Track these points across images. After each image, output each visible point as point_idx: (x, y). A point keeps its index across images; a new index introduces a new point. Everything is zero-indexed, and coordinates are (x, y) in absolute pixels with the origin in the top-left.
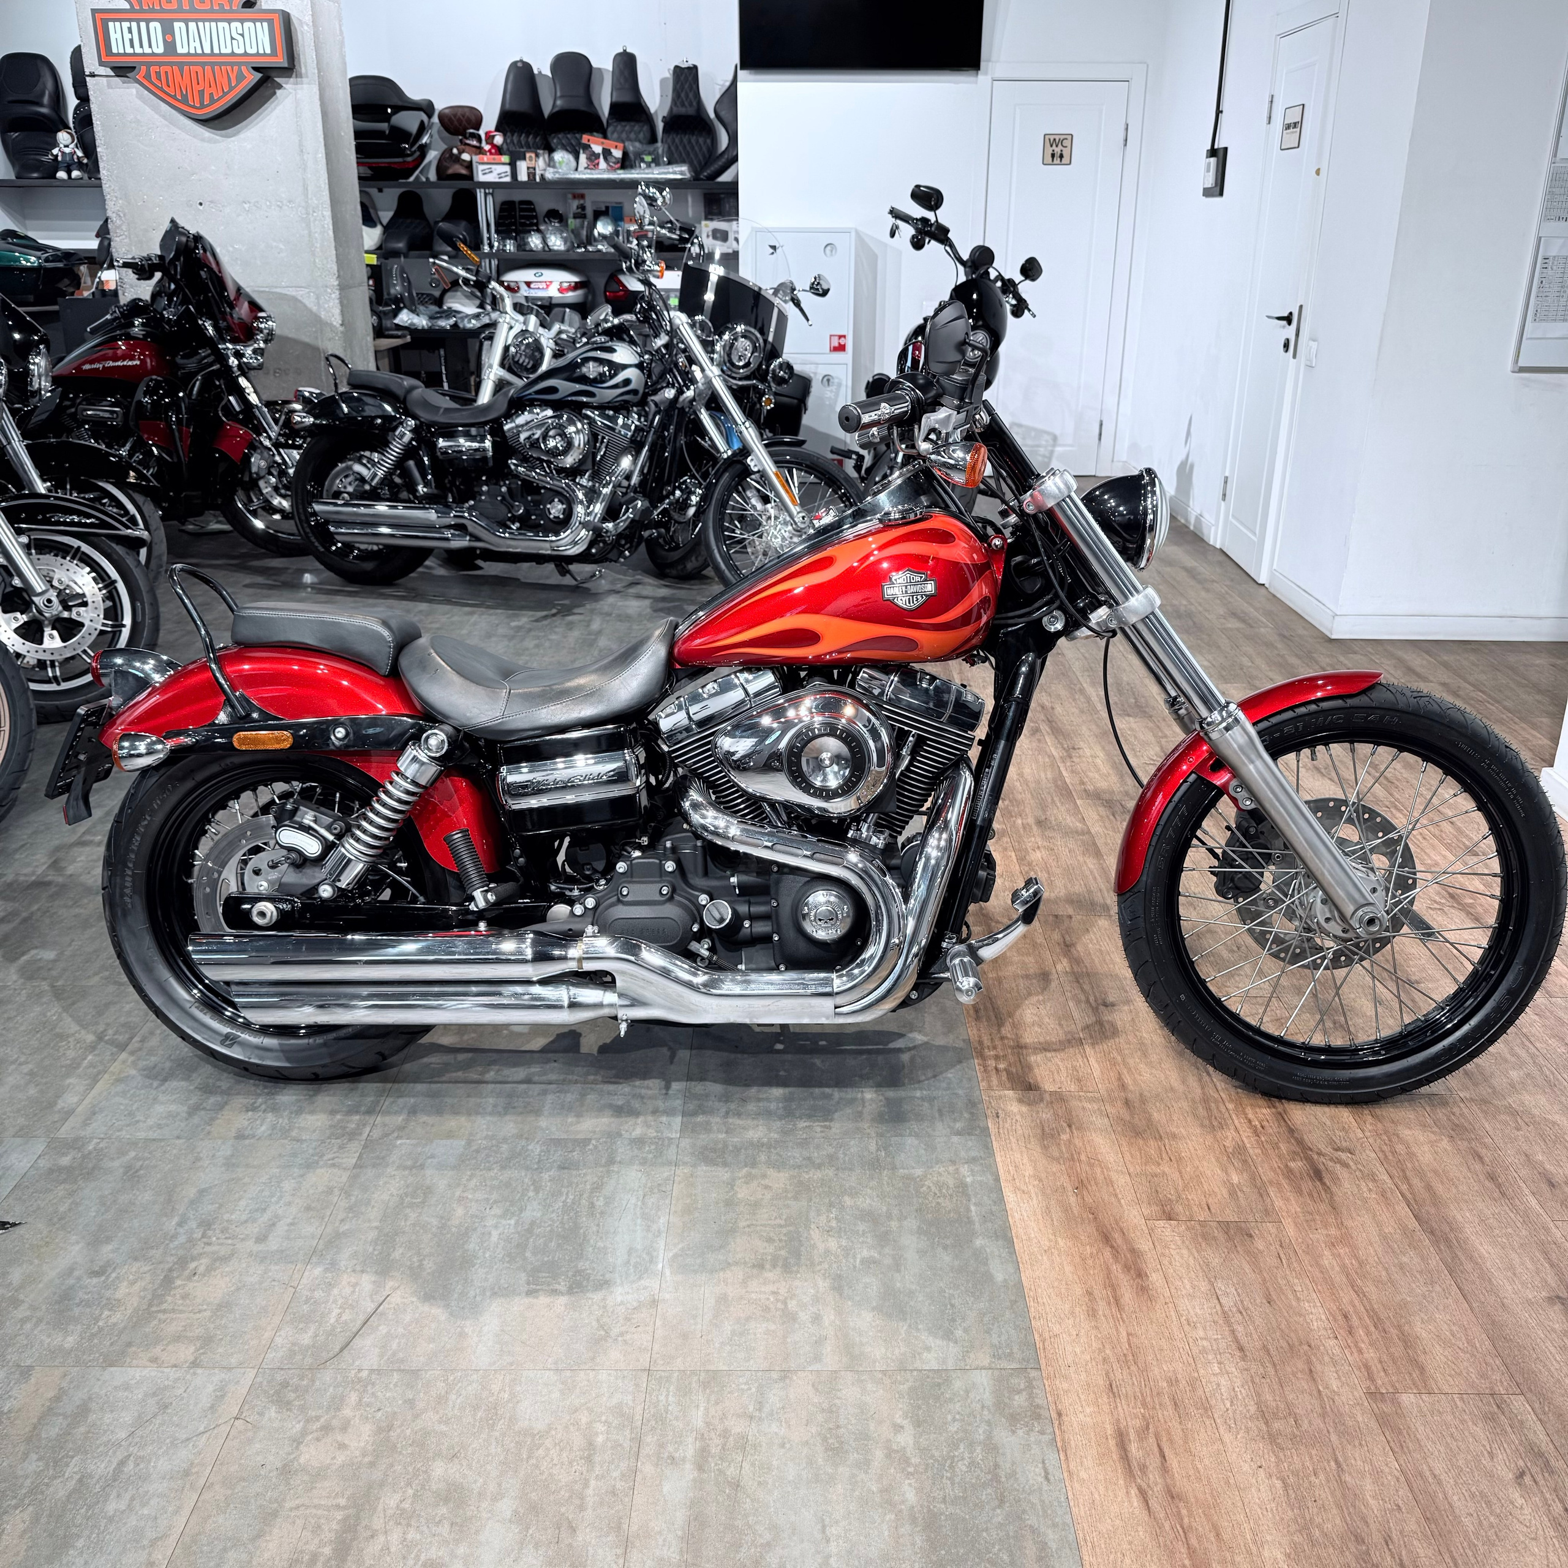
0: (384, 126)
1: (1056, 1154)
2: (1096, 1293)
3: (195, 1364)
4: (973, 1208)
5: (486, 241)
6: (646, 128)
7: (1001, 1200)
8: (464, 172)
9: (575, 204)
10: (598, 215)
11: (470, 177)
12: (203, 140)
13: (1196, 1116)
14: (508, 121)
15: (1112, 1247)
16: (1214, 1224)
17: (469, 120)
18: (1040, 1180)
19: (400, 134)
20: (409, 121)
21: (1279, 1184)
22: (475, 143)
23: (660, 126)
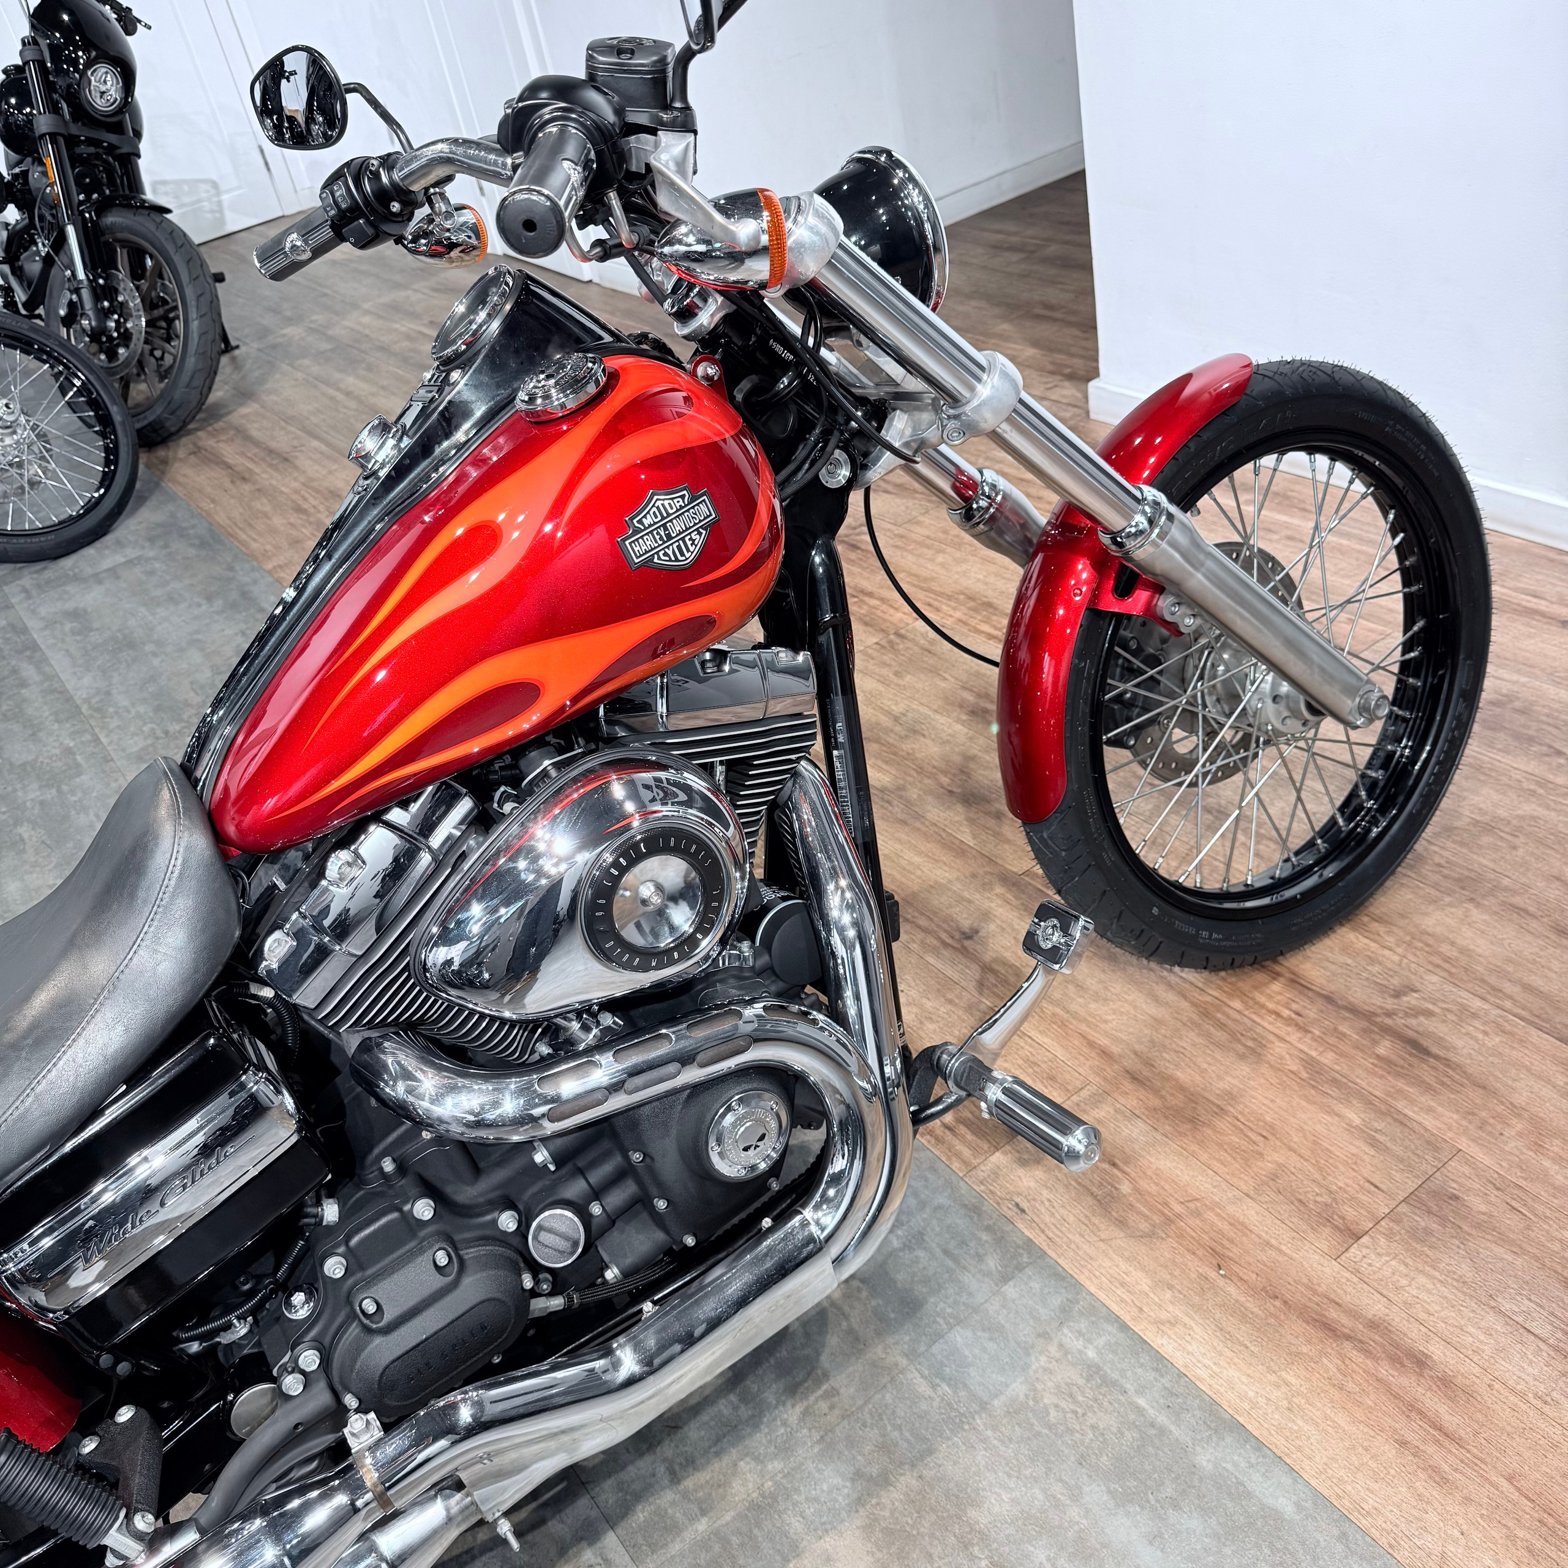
1: (1144, 1226)
2: (1409, 1436)
7: (1160, 1361)
13: (1219, 1045)
15: (1348, 1338)
16: (1404, 1208)
18: (1171, 1287)
21: (1400, 1091)
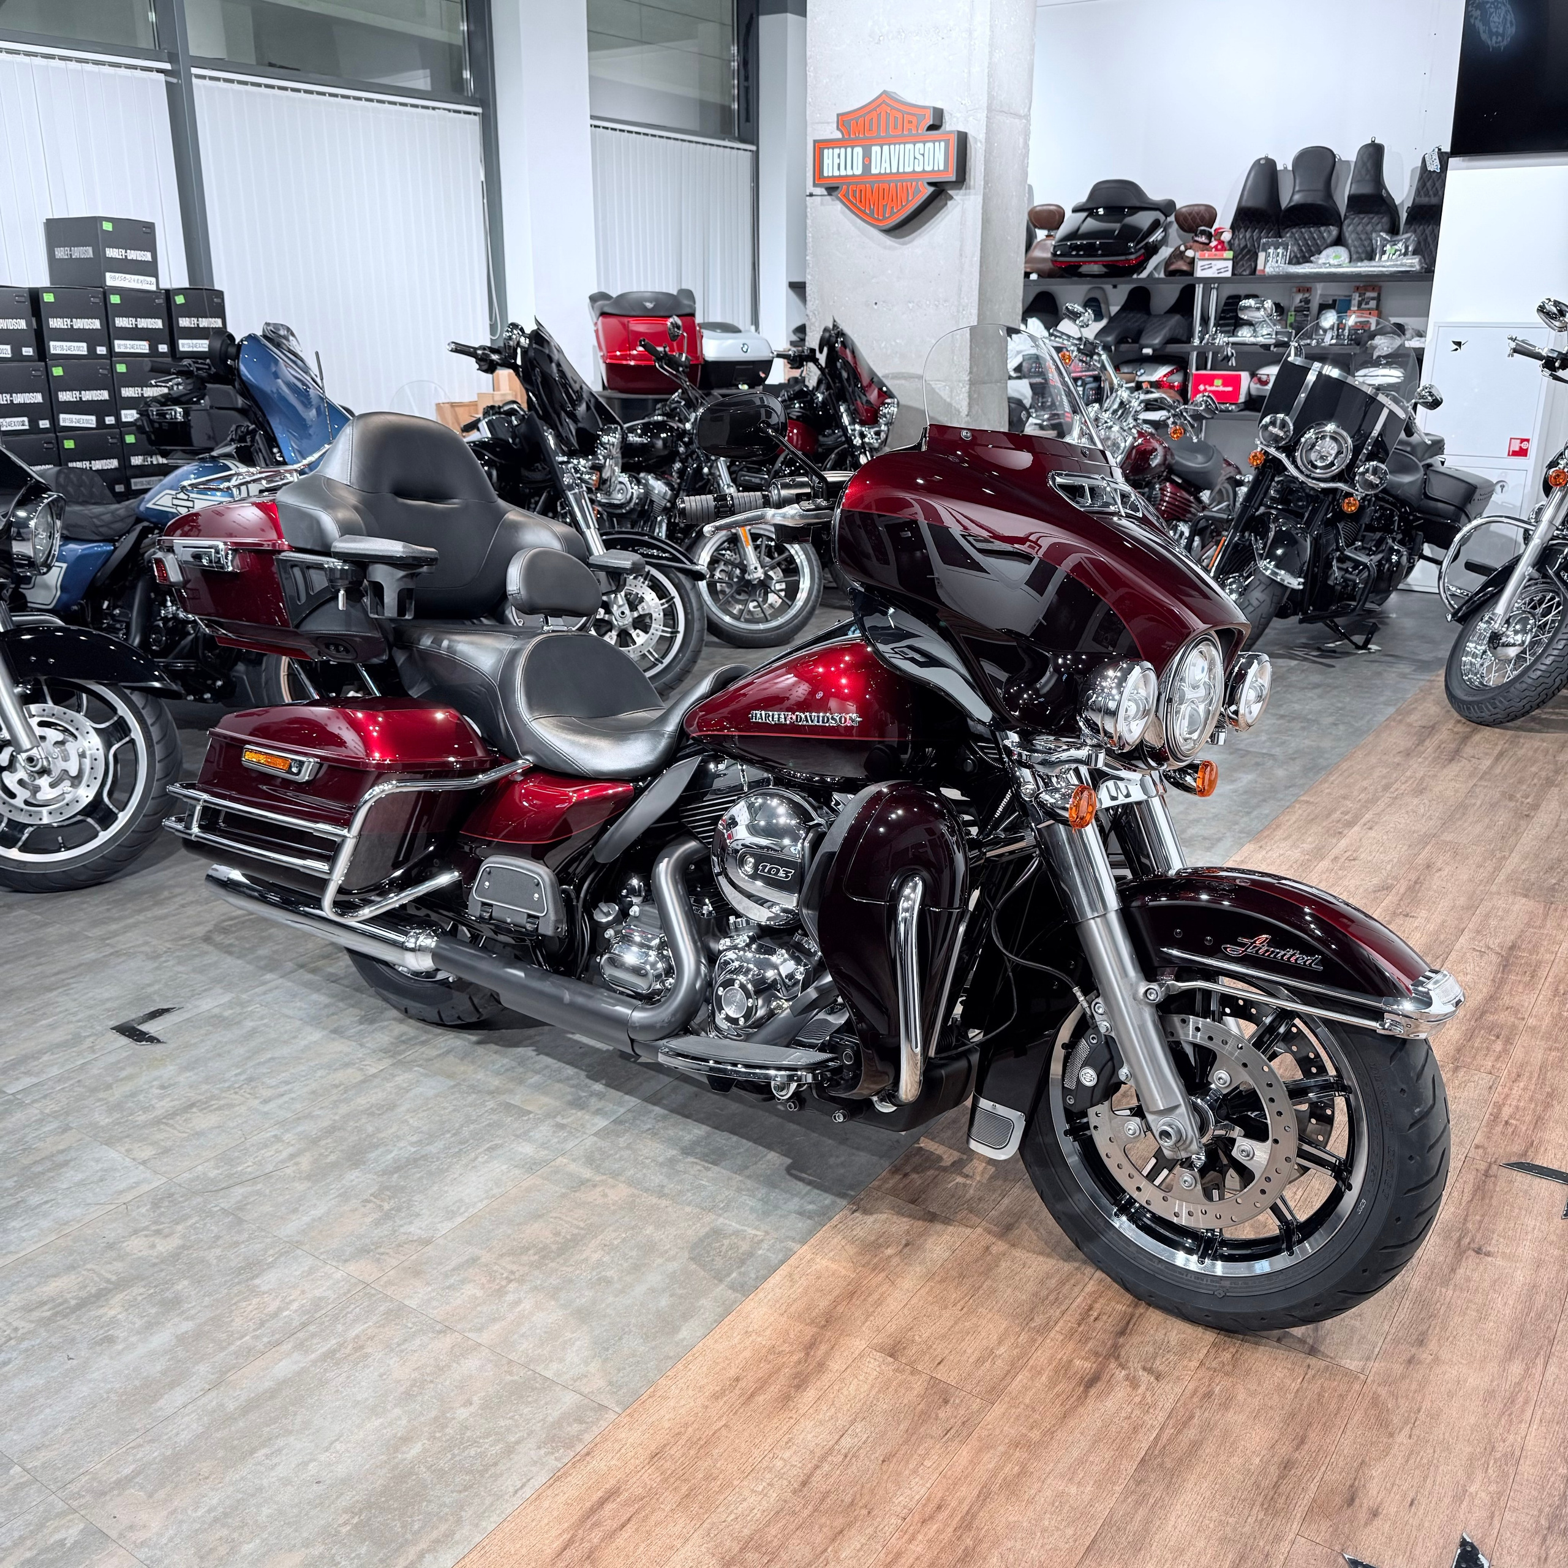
0: (1117, 226)
3: (144, 1163)
4: (734, 1275)
5: (1197, 334)
6: (1385, 220)
8: (1185, 268)
9: (1299, 297)
10: (1323, 307)
11: (1191, 273)
12: (885, 248)
14: (1245, 217)
17: (1202, 219)
19: (1133, 233)
20: (1143, 220)
22: (1203, 239)
23: (1404, 216)
